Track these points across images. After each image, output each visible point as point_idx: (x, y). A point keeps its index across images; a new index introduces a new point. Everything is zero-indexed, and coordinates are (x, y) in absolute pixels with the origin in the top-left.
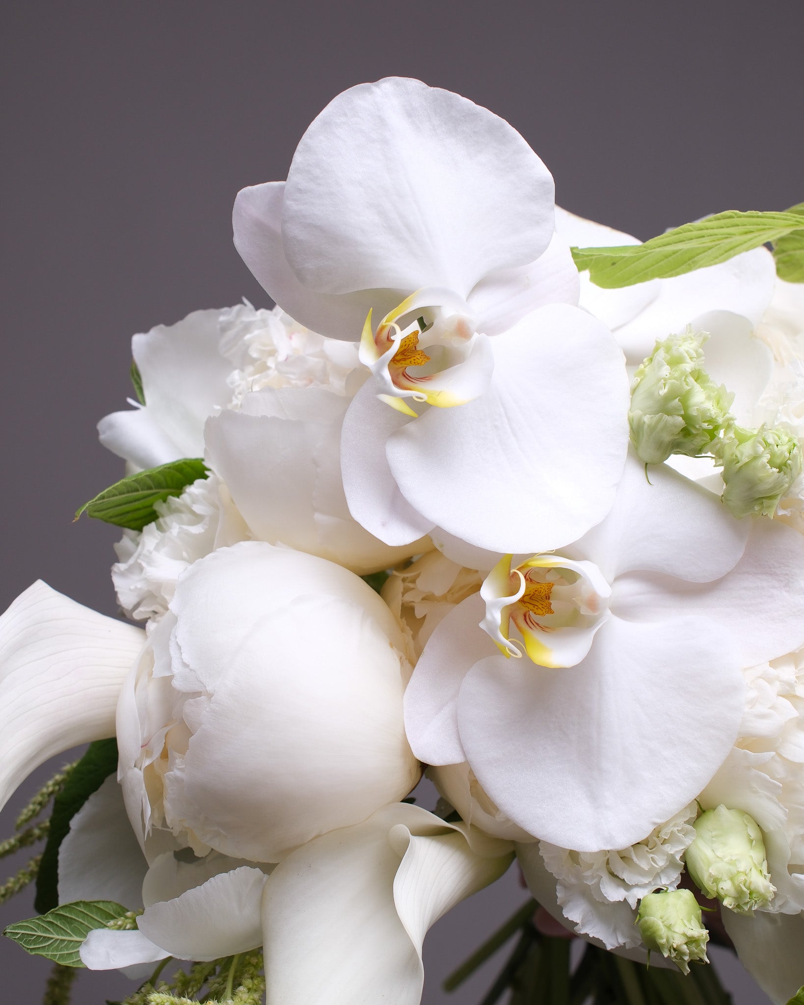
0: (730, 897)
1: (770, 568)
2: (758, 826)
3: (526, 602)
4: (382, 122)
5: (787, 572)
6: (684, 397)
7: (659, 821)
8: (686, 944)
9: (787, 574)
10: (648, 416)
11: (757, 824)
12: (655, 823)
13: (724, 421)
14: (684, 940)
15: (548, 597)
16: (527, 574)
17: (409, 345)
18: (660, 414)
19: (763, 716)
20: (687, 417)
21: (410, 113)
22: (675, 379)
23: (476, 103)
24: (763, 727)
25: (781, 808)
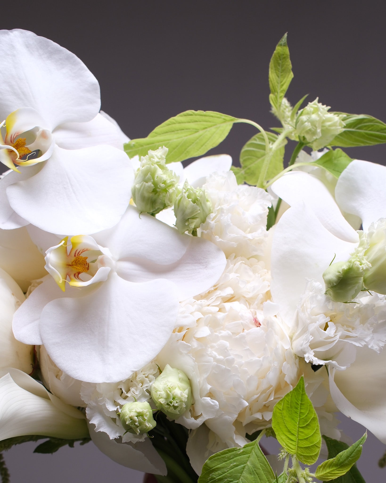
0: (163, 398)
1: (199, 260)
2: (189, 379)
3: (73, 265)
4: (13, 47)
5: (207, 261)
6: (153, 173)
7: (135, 370)
8: (137, 416)
9: (206, 262)
10: (138, 185)
11: (188, 378)
12: (133, 371)
13: (170, 182)
14: (136, 414)
15: (88, 268)
16: (75, 253)
17: (19, 141)
18: (143, 182)
19: (185, 317)
20: (155, 184)
21: (28, 46)
22: (148, 164)
23: (61, 46)
24: (185, 322)
25: (192, 358)
